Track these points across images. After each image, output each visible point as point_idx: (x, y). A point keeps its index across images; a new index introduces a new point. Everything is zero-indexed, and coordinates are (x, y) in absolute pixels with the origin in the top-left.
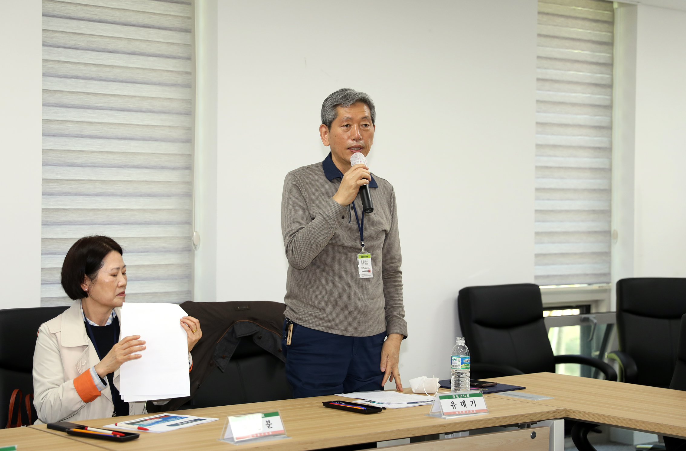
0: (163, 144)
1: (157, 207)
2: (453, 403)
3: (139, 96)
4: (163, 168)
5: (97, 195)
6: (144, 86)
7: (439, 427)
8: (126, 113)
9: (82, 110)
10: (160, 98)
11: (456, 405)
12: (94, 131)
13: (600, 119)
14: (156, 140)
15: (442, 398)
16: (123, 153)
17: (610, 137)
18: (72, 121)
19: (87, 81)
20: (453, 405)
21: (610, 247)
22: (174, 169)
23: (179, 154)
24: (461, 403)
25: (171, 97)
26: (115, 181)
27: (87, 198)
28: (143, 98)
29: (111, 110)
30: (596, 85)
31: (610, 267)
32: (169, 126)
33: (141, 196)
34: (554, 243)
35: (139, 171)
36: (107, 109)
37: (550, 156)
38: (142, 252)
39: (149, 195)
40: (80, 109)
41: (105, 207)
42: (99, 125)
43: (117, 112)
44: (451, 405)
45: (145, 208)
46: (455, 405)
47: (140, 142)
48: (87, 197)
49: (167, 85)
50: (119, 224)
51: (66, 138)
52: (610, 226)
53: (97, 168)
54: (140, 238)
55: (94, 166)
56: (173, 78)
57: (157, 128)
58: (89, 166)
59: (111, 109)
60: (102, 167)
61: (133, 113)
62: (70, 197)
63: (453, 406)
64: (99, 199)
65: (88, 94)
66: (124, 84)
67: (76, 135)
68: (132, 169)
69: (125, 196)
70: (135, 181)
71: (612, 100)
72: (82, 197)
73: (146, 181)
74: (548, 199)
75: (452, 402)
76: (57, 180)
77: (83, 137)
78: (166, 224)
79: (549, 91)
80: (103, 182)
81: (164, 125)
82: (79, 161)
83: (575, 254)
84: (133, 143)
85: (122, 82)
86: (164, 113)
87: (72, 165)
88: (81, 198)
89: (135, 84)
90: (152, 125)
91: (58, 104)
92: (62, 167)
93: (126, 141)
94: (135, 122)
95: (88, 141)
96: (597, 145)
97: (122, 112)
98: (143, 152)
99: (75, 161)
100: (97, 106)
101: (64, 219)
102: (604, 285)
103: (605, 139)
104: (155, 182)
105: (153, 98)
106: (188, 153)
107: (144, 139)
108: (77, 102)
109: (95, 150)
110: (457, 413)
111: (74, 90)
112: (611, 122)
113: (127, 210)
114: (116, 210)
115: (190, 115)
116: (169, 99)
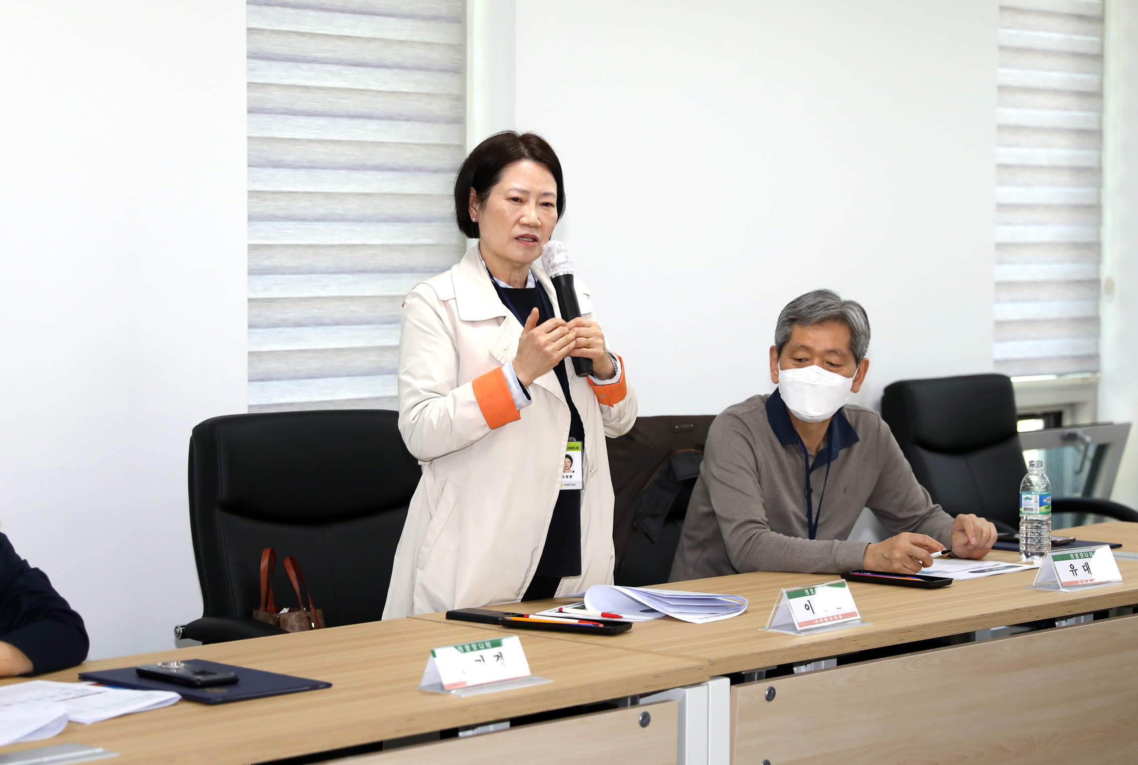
0: (418, 125)
1: (409, 241)
2: (1072, 567)
3: (380, 39)
4: (419, 170)
5: (317, 220)
6: (388, 20)
7: (1070, 605)
8: (360, 69)
9: (291, 64)
10: (414, 42)
11: (1077, 570)
12: (312, 104)
13: (1084, 79)
14: (408, 119)
15: (1056, 558)
16: (357, 143)
17: (1101, 110)
18: (278, 85)
19: (299, 11)
20: (1073, 569)
21: (1097, 308)
22: (436, 171)
23: (444, 145)
24: (1083, 567)
25: (430, 41)
26: (345, 194)
27: (302, 226)
28: (387, 42)
29: (338, 64)
30: (1081, 17)
31: (1097, 345)
32: (428, 94)
33: (385, 221)
34: (1014, 301)
35: (381, 175)
36: (331, 63)
37: (1010, 145)
38: (388, 323)
39: (398, 220)
40: (289, 63)
41: (329, 241)
42: (320, 91)
43: (346, 67)
44: (1071, 571)
45: (390, 242)
46: (1075, 570)
47: (382, 122)
48: (303, 223)
49: (424, 18)
50: (352, 272)
51: (268, 115)
52: (1098, 270)
53: (315, 170)
54: (384, 297)
55: (313, 168)
56: (435, 6)
57: (408, 98)
58: (305, 167)
59: (338, 62)
60: (324, 168)
61: (371, 70)
62: (275, 224)
63: (1072, 571)
64: (319, 226)
65: (302, 34)
66: (357, 17)
67: (284, 111)
68: (370, 172)
69: (361, 221)
70: (376, 194)
71: (1102, 45)
72: (293, 223)
73: (393, 194)
74: (1007, 224)
75: (1071, 565)
76: (256, 192)
77: (295, 113)
78: (424, 272)
79: (1009, 28)
80: (328, 195)
81: (419, 91)
82: (290, 158)
83: (1046, 321)
84: (372, 125)
85: (354, 12)
86: (419, 68)
87: (278, 165)
88: (291, 224)
89: (373, 17)
90: (402, 93)
91: (255, 54)
92: (261, 169)
93: (360, 122)
94: (374, 86)
95: (302, 120)
96: (1081, 126)
97: (354, 69)
98: (387, 140)
99: (284, 158)
100: (316, 57)
101: (267, 263)
102: (1088, 375)
103: (1092, 115)
104: (406, 195)
105: (403, 42)
106: (456, 142)
107: (390, 118)
108: (284, 50)
109: (312, 137)
110: (1080, 583)
111: (280, 28)
112: (1101, 84)
113: (364, 246)
114: (347, 246)
115: (460, 73)
116: (427, 43)
